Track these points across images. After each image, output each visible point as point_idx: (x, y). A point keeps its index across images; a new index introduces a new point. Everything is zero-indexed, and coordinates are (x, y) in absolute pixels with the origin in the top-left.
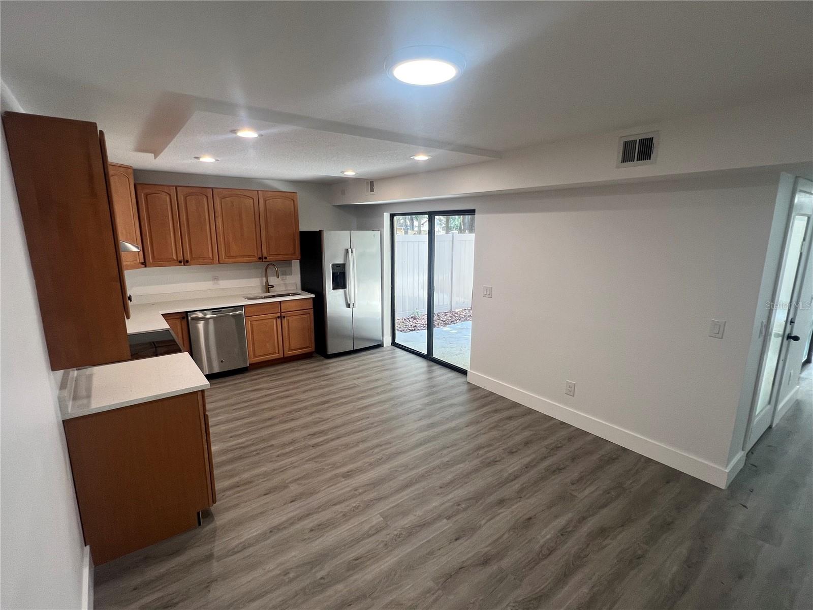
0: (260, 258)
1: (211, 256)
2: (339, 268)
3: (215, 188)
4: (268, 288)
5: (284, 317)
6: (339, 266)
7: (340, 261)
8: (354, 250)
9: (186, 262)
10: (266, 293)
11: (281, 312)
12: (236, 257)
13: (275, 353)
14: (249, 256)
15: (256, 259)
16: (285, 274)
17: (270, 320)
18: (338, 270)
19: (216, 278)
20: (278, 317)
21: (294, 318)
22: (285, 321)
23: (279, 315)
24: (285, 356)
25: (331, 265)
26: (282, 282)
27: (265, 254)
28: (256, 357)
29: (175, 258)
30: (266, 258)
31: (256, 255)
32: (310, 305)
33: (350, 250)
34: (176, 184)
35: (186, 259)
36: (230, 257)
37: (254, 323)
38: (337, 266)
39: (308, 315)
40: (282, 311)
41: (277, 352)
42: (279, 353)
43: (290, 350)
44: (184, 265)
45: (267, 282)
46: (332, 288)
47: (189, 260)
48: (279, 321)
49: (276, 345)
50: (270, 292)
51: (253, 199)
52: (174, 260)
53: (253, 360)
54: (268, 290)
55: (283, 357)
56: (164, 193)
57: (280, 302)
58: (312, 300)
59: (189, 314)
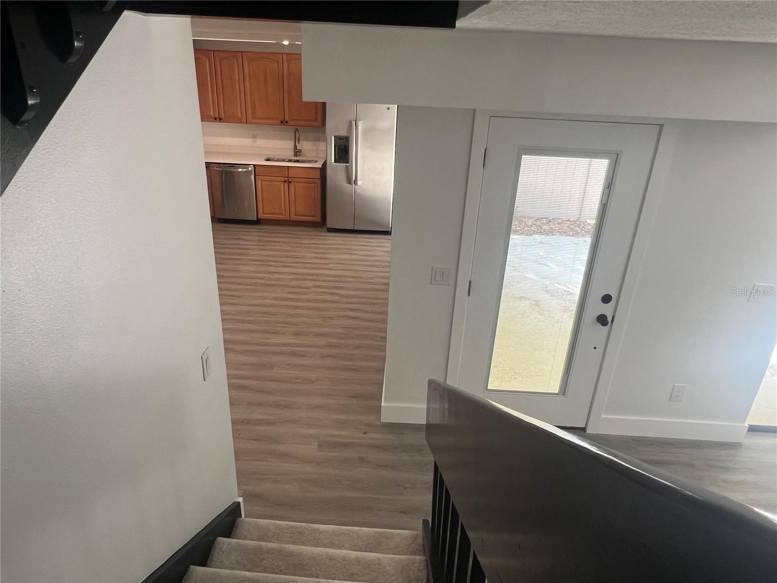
0: (282, 122)
1: (240, 116)
2: (342, 141)
3: (244, 52)
4: (297, 152)
5: (290, 182)
6: (342, 139)
7: (343, 133)
8: (359, 124)
9: (220, 120)
10: (294, 156)
11: (288, 177)
12: (262, 118)
13: (281, 214)
14: (272, 119)
15: (279, 122)
16: (318, 140)
17: (279, 183)
18: (342, 143)
19: (255, 137)
20: (285, 181)
21: (302, 184)
22: (292, 187)
23: (286, 179)
24: (291, 219)
25: (334, 136)
26: (315, 148)
27: (287, 119)
28: (265, 214)
29: (212, 115)
30: (287, 122)
31: (279, 118)
32: (318, 175)
33: (354, 123)
34: (213, 49)
35: (220, 117)
36: (255, 118)
37: (264, 183)
38: (340, 139)
39: (315, 185)
41: (284, 213)
42: (285, 215)
43: (296, 215)
44: (219, 122)
45: (295, 147)
46: (333, 161)
47: (223, 118)
48: (286, 184)
49: (283, 208)
50: (297, 156)
51: (278, 62)
52: (212, 117)
53: (261, 216)
54: (296, 155)
55: (289, 219)
56: (204, 57)
57: (288, 167)
58: (319, 171)
59: (211, 164)
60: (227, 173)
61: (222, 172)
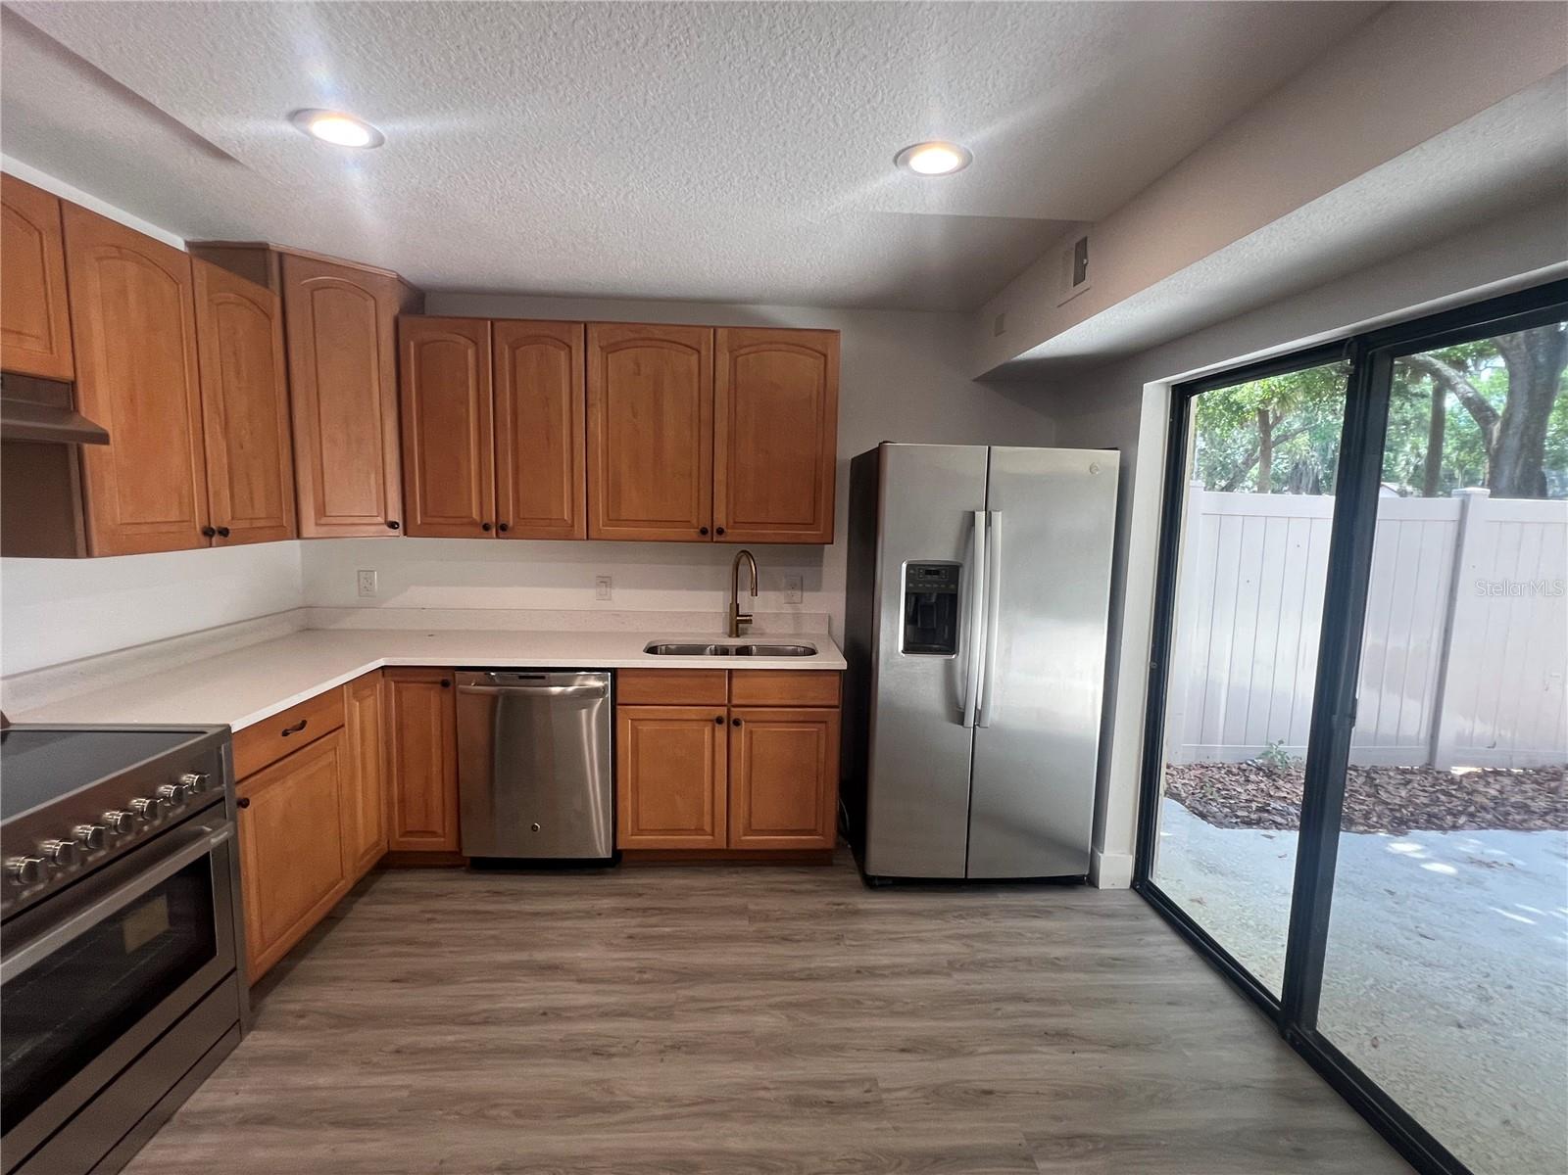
0: (704, 532)
1: (566, 517)
2: (936, 577)
3: (591, 322)
4: (738, 623)
5: (737, 723)
6: (937, 572)
7: (941, 552)
8: (998, 518)
9: (502, 530)
10: (730, 636)
11: (730, 705)
12: (636, 522)
13: (700, 831)
14: (670, 523)
15: (693, 533)
16: (798, 585)
17: (695, 726)
18: (930, 586)
19: (605, 582)
20: (719, 721)
21: (774, 728)
22: (741, 737)
23: (722, 712)
24: (733, 846)
25: (904, 565)
26: (788, 609)
27: (720, 519)
28: (641, 832)
29: (475, 515)
30: (720, 531)
31: (694, 521)
32: (831, 694)
33: (981, 517)
34: (493, 317)
35: (502, 520)
36: (617, 521)
37: (645, 728)
38: (929, 572)
39: (823, 726)
40: (735, 701)
41: (708, 828)
42: (713, 834)
43: (750, 830)
44: (498, 537)
45: (735, 607)
46: (901, 647)
47: (511, 524)
48: (721, 733)
49: (707, 807)
50: (738, 636)
51: (699, 352)
52: (473, 523)
53: (629, 840)
54: (736, 630)
55: (725, 847)
56: (462, 340)
57: (730, 670)
58: (836, 679)
59: (458, 674)
60: (510, 698)
61: (494, 698)
